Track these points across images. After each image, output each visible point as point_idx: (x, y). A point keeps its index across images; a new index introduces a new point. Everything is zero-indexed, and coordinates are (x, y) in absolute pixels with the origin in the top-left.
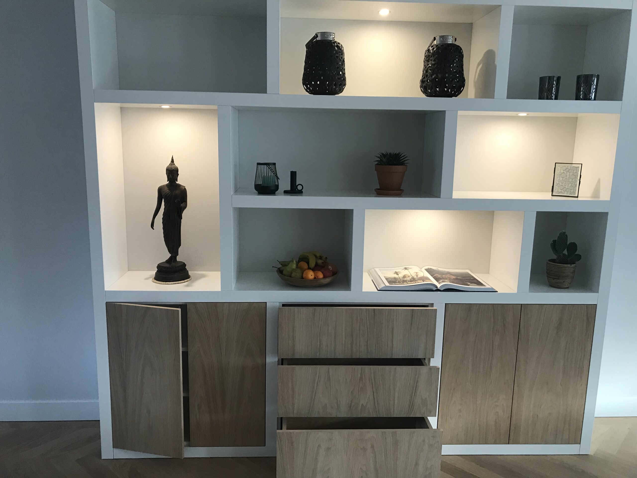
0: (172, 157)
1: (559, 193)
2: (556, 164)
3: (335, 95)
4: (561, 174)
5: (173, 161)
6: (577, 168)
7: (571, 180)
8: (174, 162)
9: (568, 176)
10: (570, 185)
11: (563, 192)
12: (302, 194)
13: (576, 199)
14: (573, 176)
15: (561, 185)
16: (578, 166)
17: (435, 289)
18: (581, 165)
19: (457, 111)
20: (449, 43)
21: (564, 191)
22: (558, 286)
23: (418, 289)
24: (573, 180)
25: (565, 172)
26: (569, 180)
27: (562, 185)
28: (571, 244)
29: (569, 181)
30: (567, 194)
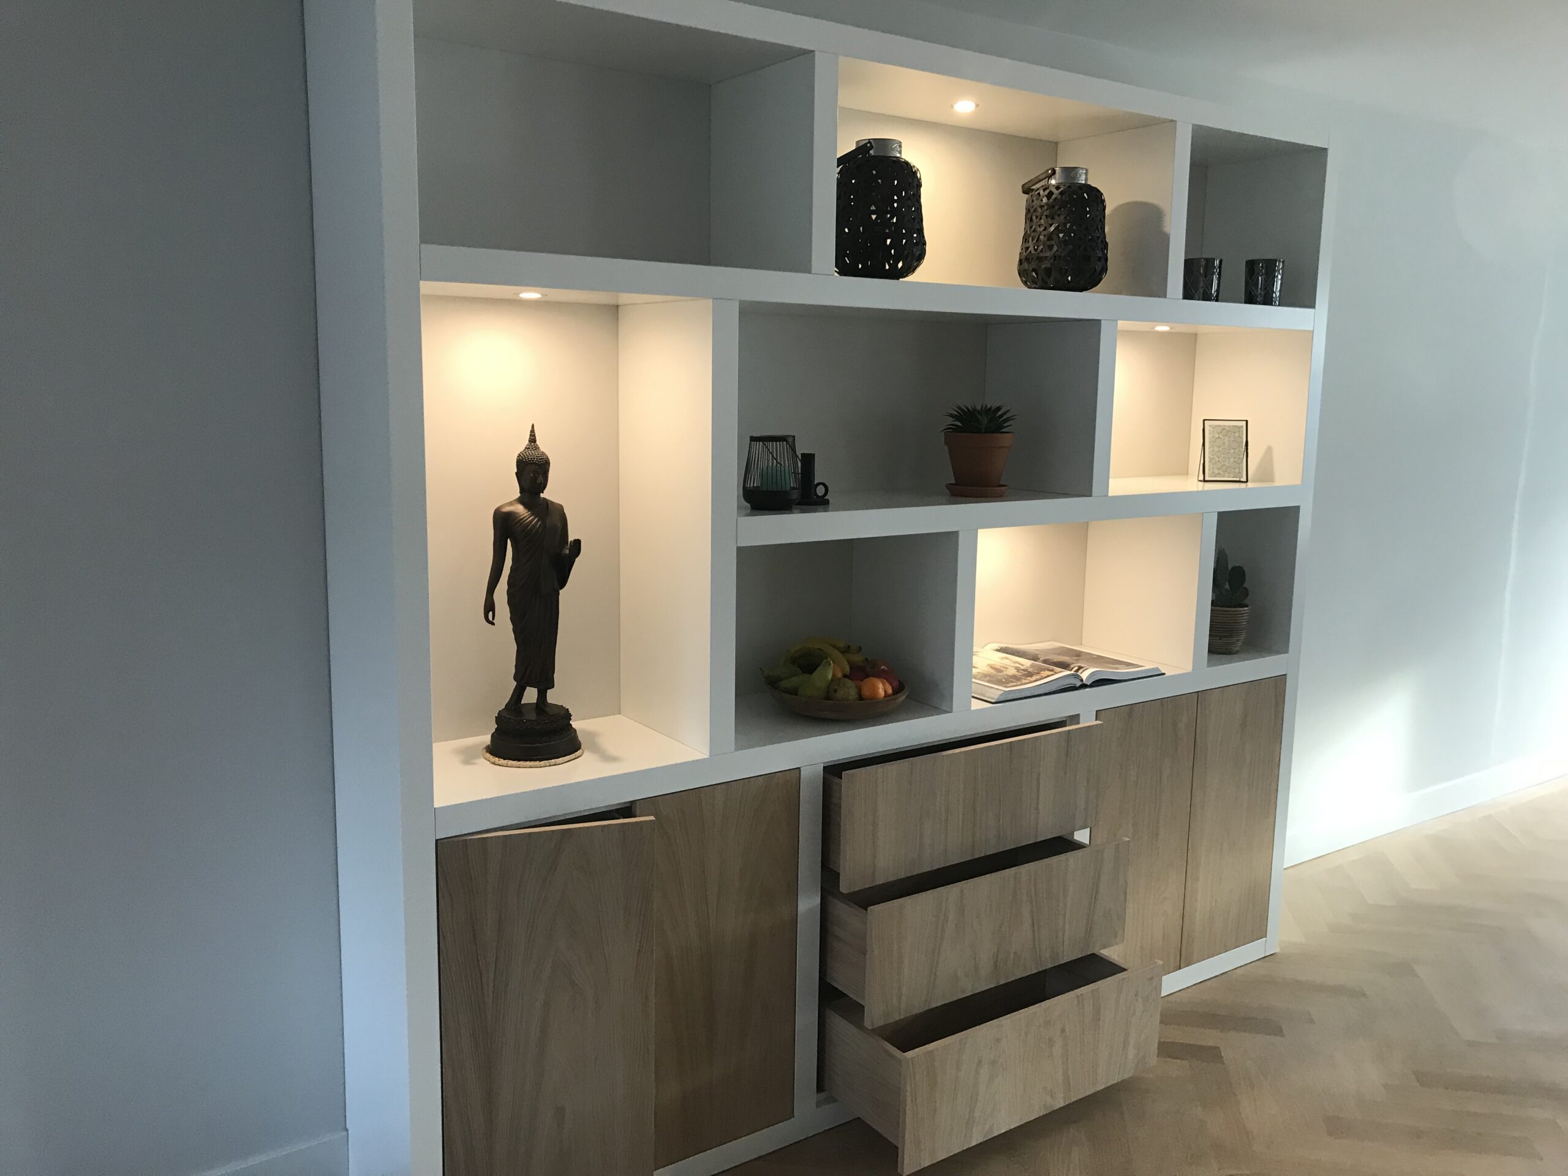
0: (530, 429)
1: (1215, 477)
2: (1206, 422)
3: (901, 279)
4: (1215, 441)
5: (533, 439)
6: (1239, 428)
7: (1233, 451)
8: (537, 443)
9: (1227, 444)
10: (1232, 460)
11: (1222, 473)
12: (827, 506)
13: (1243, 486)
14: (1235, 442)
15: (1217, 459)
16: (1241, 425)
17: (1078, 684)
18: (1245, 422)
19: (1117, 320)
20: (1080, 182)
21: (1224, 472)
22: (1227, 649)
23: (1054, 689)
24: (1236, 451)
25: (1220, 436)
26: (1229, 450)
27: (1219, 461)
28: (1234, 568)
29: (1229, 453)
30: (1229, 477)
